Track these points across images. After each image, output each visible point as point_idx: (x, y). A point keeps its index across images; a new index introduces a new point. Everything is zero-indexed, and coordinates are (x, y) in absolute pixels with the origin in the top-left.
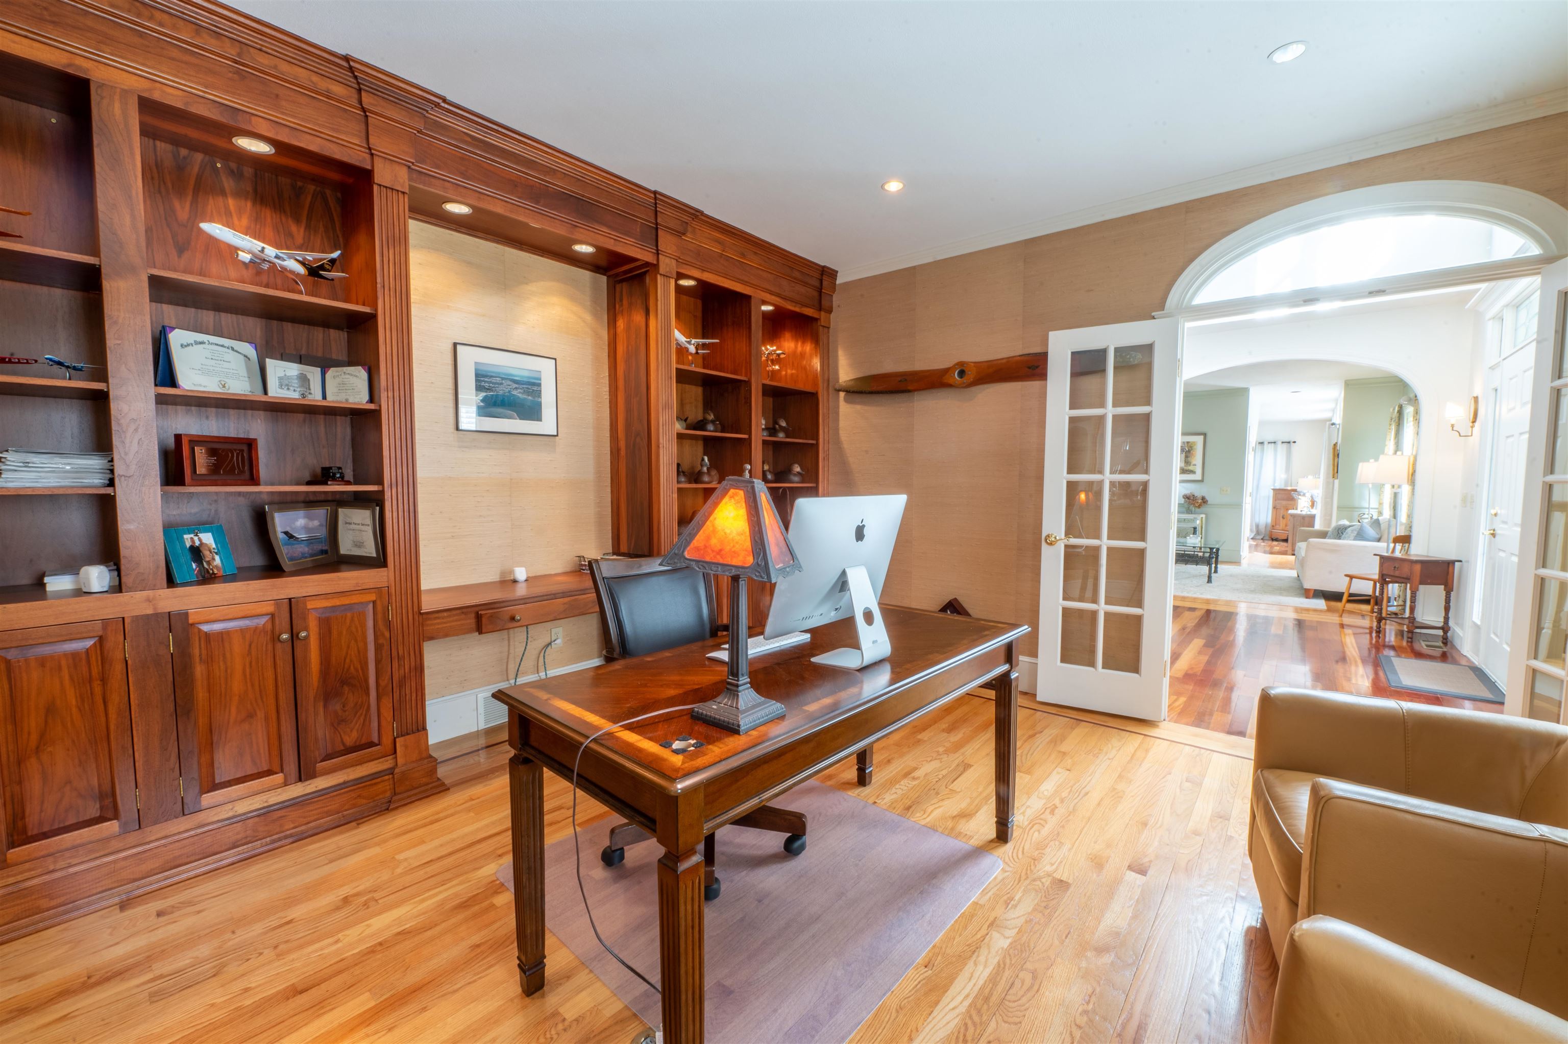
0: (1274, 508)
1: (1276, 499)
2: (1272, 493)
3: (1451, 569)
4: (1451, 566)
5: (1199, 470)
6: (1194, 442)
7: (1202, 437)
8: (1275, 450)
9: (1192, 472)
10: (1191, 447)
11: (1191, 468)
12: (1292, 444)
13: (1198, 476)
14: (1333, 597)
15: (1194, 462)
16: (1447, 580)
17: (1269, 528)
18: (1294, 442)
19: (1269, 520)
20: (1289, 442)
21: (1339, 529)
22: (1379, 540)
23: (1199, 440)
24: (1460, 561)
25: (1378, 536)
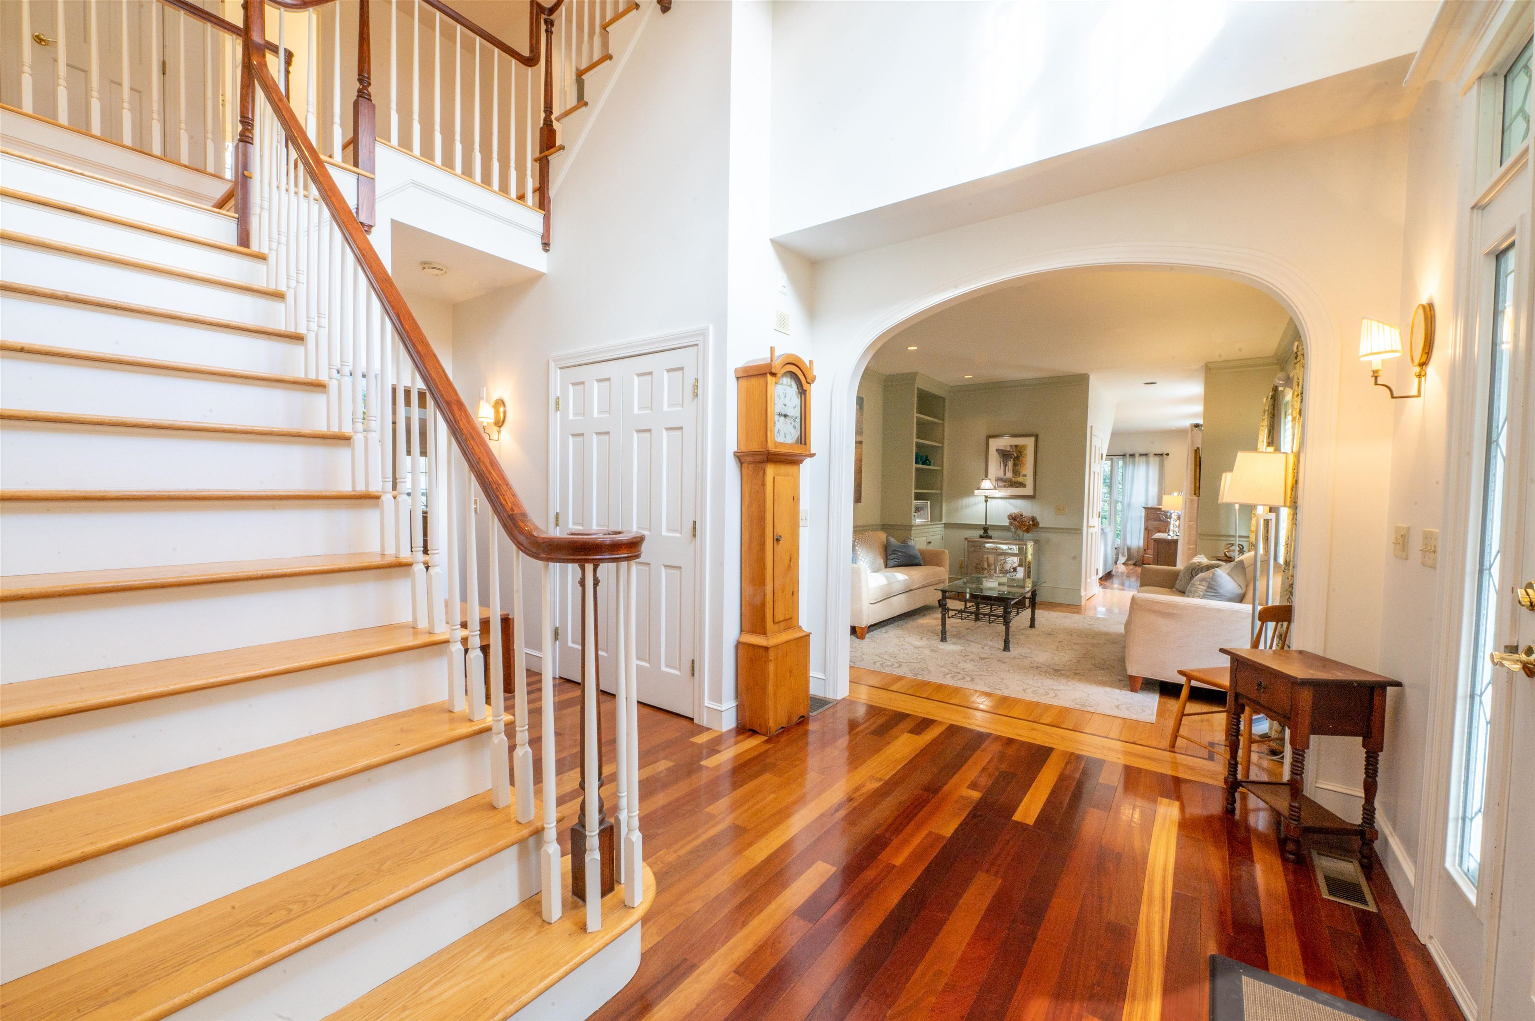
0: (1146, 529)
1: (1147, 519)
2: (1143, 513)
3: (1376, 699)
4: (1377, 692)
5: (1029, 481)
6: (1024, 446)
7: (1032, 439)
8: (1148, 463)
9: (1022, 485)
10: (1020, 452)
11: (1020, 479)
12: (1165, 456)
13: (1029, 491)
14: (1168, 690)
15: (1023, 473)
16: (1369, 726)
17: (1141, 553)
18: (1167, 455)
19: (1141, 543)
20: (1162, 455)
21: (1193, 569)
22: (1241, 599)
23: (1029, 442)
24: (1398, 684)
25: (1240, 591)
